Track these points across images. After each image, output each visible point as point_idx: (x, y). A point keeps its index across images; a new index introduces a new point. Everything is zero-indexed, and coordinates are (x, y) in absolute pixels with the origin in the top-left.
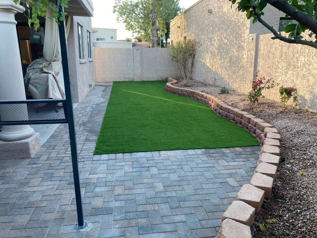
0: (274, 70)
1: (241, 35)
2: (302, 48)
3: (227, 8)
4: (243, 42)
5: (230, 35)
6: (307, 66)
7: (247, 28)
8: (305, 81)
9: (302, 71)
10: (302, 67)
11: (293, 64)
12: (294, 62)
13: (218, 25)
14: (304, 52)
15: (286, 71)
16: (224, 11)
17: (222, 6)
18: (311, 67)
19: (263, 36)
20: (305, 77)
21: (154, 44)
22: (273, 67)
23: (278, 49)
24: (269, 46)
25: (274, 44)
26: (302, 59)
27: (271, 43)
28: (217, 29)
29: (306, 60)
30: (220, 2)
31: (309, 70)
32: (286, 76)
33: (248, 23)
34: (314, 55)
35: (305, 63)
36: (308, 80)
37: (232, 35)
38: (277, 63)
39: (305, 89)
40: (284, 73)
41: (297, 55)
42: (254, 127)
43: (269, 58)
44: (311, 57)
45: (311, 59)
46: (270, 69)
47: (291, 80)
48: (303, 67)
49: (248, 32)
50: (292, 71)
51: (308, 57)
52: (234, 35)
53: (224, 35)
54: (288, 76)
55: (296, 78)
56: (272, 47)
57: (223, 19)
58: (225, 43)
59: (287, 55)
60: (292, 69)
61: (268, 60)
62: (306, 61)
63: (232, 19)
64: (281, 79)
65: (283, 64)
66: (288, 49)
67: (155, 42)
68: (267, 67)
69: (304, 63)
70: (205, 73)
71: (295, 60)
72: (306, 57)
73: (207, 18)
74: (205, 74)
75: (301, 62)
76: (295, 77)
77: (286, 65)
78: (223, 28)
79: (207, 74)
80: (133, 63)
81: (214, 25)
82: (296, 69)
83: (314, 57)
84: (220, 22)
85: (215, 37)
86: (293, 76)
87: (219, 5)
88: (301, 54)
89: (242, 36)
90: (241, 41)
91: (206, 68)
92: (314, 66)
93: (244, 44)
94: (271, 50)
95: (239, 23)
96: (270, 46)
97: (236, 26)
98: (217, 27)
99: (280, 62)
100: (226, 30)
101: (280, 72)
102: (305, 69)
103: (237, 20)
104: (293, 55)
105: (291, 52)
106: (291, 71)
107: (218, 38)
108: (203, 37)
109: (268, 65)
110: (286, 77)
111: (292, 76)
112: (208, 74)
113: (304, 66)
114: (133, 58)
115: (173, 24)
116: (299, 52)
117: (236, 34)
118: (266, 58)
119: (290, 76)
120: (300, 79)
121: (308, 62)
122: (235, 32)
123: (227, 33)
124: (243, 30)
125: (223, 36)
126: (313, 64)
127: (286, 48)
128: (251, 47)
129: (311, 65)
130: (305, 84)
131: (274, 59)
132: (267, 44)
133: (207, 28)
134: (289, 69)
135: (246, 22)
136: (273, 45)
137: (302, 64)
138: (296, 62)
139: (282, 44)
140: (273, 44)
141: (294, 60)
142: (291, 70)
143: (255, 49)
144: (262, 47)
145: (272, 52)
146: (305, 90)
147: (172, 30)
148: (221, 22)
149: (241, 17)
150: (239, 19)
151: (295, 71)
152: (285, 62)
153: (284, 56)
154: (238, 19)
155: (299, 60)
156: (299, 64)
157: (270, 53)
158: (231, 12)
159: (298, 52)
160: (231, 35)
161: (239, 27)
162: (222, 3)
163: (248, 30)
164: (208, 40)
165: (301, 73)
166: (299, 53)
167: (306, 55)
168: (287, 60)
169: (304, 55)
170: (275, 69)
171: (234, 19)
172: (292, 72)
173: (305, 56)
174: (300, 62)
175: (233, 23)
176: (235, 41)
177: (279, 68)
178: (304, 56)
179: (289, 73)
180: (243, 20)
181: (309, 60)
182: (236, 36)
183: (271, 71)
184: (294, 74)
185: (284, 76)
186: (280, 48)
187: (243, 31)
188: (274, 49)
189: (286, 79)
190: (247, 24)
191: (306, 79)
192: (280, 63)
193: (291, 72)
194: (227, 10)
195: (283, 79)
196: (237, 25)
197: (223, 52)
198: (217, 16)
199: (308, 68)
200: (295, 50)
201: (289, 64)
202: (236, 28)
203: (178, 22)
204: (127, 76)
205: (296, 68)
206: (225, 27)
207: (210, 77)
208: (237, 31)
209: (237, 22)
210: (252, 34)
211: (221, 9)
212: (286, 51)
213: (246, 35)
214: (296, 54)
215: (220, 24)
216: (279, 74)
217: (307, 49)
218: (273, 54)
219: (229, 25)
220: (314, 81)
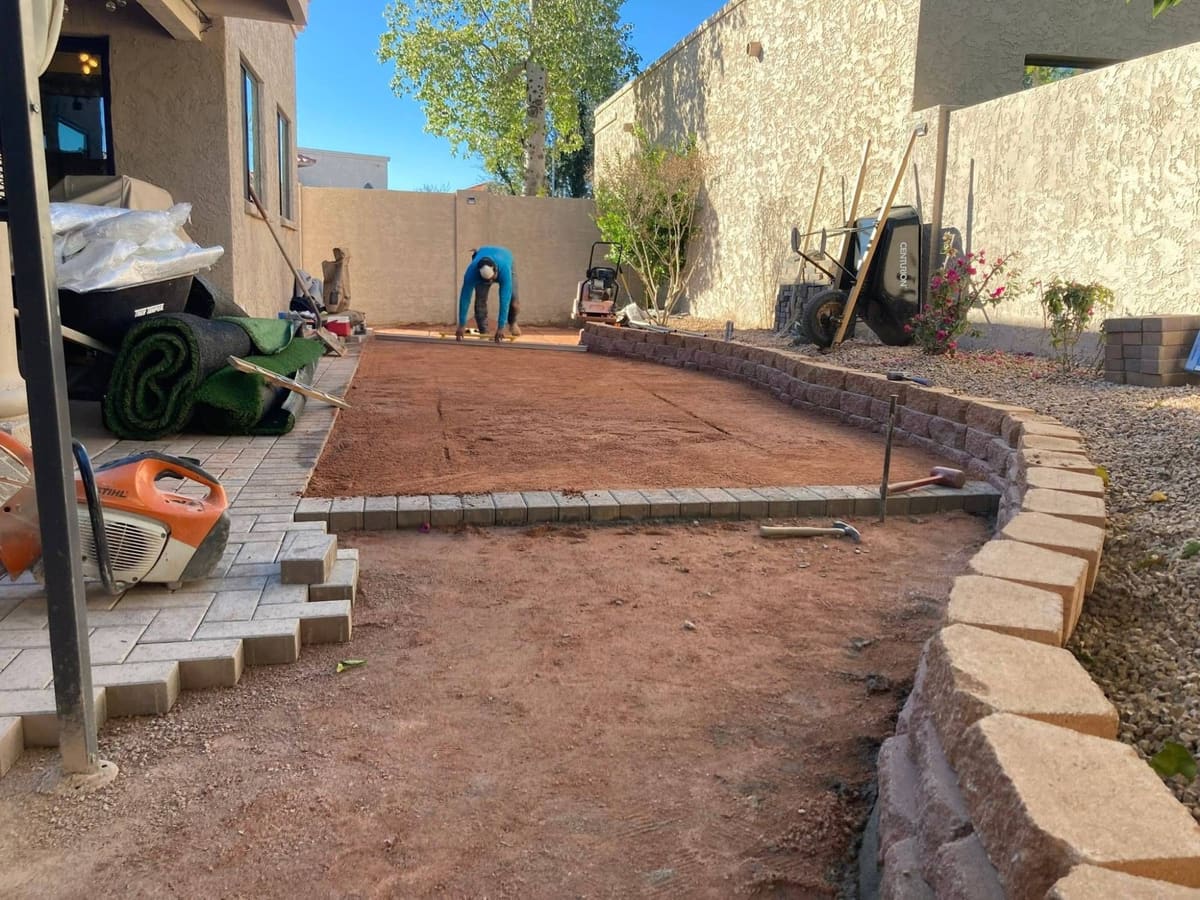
0: (1015, 237)
1: (877, 120)
2: (1126, 133)
3: (824, 29)
4: (885, 145)
5: (833, 126)
6: (1149, 199)
7: (902, 92)
8: (1142, 262)
9: (1132, 223)
10: (1128, 209)
11: (1091, 201)
12: (1098, 191)
13: (785, 99)
14: (1137, 150)
15: (1063, 231)
16: (809, 40)
17: (802, 25)
18: (1166, 204)
19: (968, 114)
20: (1143, 247)
21: (534, 184)
22: (1009, 225)
23: (1031, 153)
24: (992, 147)
25: (1015, 138)
26: (1130, 176)
27: (1000, 133)
28: (780, 111)
29: (1146, 178)
30: (793, 9)
31: (1159, 214)
32: (1065, 252)
33: (908, 71)
34: (1179, 156)
35: (1142, 189)
36: (1157, 257)
37: (842, 127)
38: (1024, 208)
39: (1144, 289)
40: (1055, 242)
41: (1106, 166)
42: (956, 424)
43: (993, 194)
44: (1168, 164)
45: (1166, 171)
46: (996, 233)
47: (1083, 266)
48: (1132, 210)
49: (909, 105)
50: (1088, 227)
51: (1152, 167)
52: (852, 124)
53: (812, 132)
54: (1072, 250)
55: (1106, 254)
56: (1003, 151)
57: (804, 72)
58: (814, 162)
59: (1068, 169)
60: (1088, 222)
61: (988, 199)
62: (1145, 181)
63: (842, 68)
64: (1041, 267)
65: (1051, 205)
66: (1073, 148)
67: (538, 176)
68: (984, 230)
69: (1138, 191)
70: (734, 286)
71: (1101, 185)
72: (1147, 167)
73: (742, 79)
74: (732, 289)
75: (1123, 191)
76: (1101, 250)
77: (1062, 208)
78: (808, 104)
79: (740, 289)
80: (452, 253)
81: (767, 101)
82: (1105, 220)
83: (1179, 161)
84: (794, 84)
85: (774, 143)
86: (1094, 249)
87: (790, 23)
88: (1124, 157)
89: (883, 124)
90: (880, 142)
91: (738, 267)
92: (1179, 199)
93: (891, 153)
94: (1000, 162)
95: (871, 75)
96: (996, 147)
97: (860, 92)
98: (779, 103)
99: (1039, 203)
100: (817, 111)
101: (1040, 239)
102: (1140, 215)
103: (862, 67)
104: (1093, 167)
105: (1083, 156)
106: (1082, 228)
107: (787, 145)
108: (725, 150)
109: (990, 221)
110: (1065, 257)
111: (1088, 247)
112: (746, 287)
113: (1137, 201)
114: (451, 232)
115: (607, 119)
116: (1114, 151)
117: (857, 120)
118: (983, 195)
119: (1081, 250)
120: (1120, 257)
121: (1154, 185)
122: (855, 114)
123: (824, 122)
124: (887, 101)
125: (808, 134)
126: (1176, 189)
127: (1062, 146)
128: (920, 159)
129: (1169, 195)
130: (1141, 271)
131: (1012, 195)
132: (985, 142)
133: (740, 117)
134: (1075, 225)
135: (897, 68)
136: (1009, 141)
137: (1129, 197)
138: (1107, 194)
139: (1045, 131)
140: (1008, 136)
141: (1098, 187)
142: (1085, 224)
143: (934, 165)
144: (963, 155)
145: (1004, 168)
146: (1145, 295)
147: (602, 143)
148: (798, 82)
149: (878, 53)
150: (871, 62)
151: (1102, 226)
152: (1058, 198)
153: (1053, 177)
154: (867, 63)
155: (1117, 184)
156: (1117, 199)
157: (995, 173)
158: (839, 40)
159: (1110, 152)
160: (838, 128)
161: (870, 90)
162: (802, 15)
163: (909, 97)
164: (745, 159)
165: (1125, 234)
166: (1116, 156)
167: (1147, 160)
168: (1068, 190)
169: (1136, 159)
170: (1016, 230)
171: (849, 66)
172: (1089, 233)
173: (1140, 164)
174: (1119, 189)
175: (847, 81)
176: (854, 149)
177: (1036, 224)
178: (1135, 167)
179: (1077, 237)
180: (887, 64)
181: (1157, 176)
182: (856, 127)
183: (1003, 241)
184: (1097, 240)
185: (1054, 253)
186: (1038, 147)
187: (886, 107)
188: (1011, 156)
189: (1064, 263)
190: (903, 77)
191: (1146, 250)
192: (1039, 207)
193: (1086, 233)
194: (823, 35)
195: (1053, 264)
196: (864, 84)
197: (806, 195)
198: (782, 62)
199: (1153, 208)
200: (1099, 149)
201: (1077, 205)
202: (859, 99)
203: (627, 110)
204: (427, 302)
205: (1103, 214)
206: (816, 101)
207: (751, 298)
208: (864, 108)
209: (863, 75)
210: (924, 111)
211: (799, 37)
212: (1062, 158)
213: (899, 117)
214: (1105, 161)
215: (795, 94)
216: (1035, 250)
217: (1150, 137)
218: (1011, 174)
219: (831, 89)
220: (1181, 256)
